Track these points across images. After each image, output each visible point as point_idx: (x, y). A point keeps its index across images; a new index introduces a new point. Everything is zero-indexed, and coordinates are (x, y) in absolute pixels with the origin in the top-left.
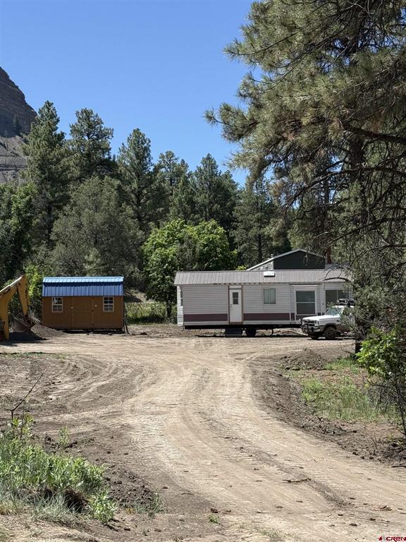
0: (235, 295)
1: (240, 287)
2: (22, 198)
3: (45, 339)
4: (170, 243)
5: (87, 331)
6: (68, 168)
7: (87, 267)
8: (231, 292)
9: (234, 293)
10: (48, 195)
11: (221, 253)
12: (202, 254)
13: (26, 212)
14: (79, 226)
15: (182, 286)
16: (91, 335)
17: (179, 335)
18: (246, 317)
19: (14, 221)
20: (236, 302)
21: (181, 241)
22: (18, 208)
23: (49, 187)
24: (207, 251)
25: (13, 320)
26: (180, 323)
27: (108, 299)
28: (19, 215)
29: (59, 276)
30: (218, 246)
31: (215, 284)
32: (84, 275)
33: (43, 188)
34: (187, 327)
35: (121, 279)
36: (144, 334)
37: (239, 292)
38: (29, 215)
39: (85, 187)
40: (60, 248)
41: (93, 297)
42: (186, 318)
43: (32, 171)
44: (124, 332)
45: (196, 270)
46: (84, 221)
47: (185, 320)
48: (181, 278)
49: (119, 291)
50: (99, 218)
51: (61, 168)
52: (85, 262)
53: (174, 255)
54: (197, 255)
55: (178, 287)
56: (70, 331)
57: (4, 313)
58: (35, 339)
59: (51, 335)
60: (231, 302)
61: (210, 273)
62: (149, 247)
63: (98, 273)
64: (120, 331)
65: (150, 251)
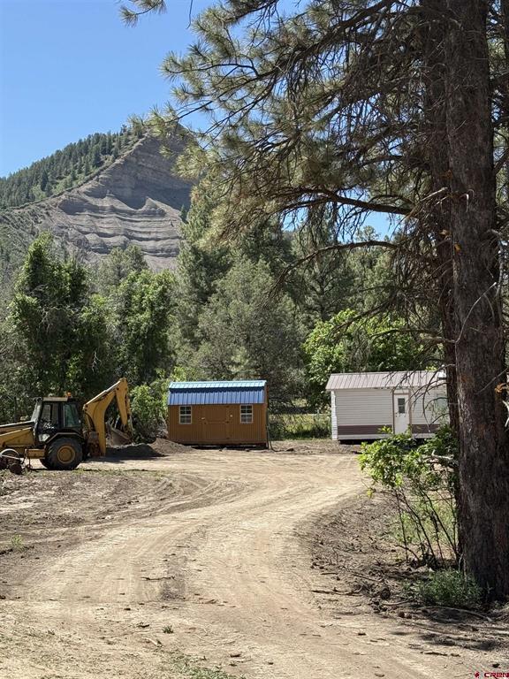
0: (401, 402)
1: (407, 391)
2: (155, 288)
3: (164, 456)
4: (337, 341)
5: (220, 446)
6: (227, 251)
7: (234, 370)
8: (396, 398)
9: (399, 400)
10: (203, 284)
11: (402, 351)
12: (375, 351)
13: (159, 305)
14: (229, 321)
15: (335, 391)
16: (224, 451)
17: (332, 452)
18: (414, 428)
19: (147, 315)
20: (402, 410)
21: (350, 336)
22: (149, 300)
23: (203, 274)
24: (383, 349)
25: (110, 431)
26: (335, 436)
27: (247, 408)
28: (152, 308)
29: (191, 380)
30: (398, 342)
31: (376, 388)
32: (231, 377)
33: (197, 276)
34: (343, 442)
35: (262, 383)
36: (292, 450)
37: (406, 398)
38: (162, 308)
39: (235, 273)
40: (205, 348)
41: (227, 406)
42: (341, 430)
43: (184, 255)
44: (267, 448)
45: (366, 371)
46: (232, 313)
47: (339, 433)
48: (336, 382)
49: (260, 397)
50: (249, 310)
51: (219, 250)
52: (233, 363)
53: (340, 354)
54: (369, 353)
55: (332, 393)
56: (201, 446)
57: (100, 423)
58: (152, 455)
59: (174, 451)
60: (397, 410)
61: (371, 375)
62: (311, 345)
63: (248, 377)
64: (262, 446)
65: (314, 350)
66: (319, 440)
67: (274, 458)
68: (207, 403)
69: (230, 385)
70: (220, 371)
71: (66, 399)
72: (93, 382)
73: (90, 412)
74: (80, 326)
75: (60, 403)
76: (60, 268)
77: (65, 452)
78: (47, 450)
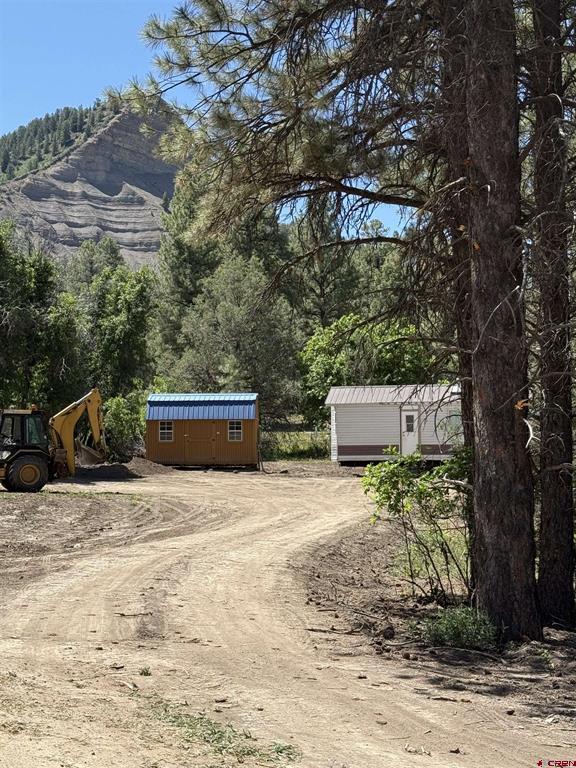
0: (410, 419)
1: (416, 407)
2: (133, 286)
3: (141, 477)
4: (338, 350)
5: (205, 467)
6: (215, 246)
7: (221, 381)
8: (404, 414)
9: (407, 417)
10: (187, 282)
11: (411, 362)
12: (381, 362)
13: (137, 306)
14: (216, 325)
15: (336, 406)
16: (209, 472)
17: (332, 474)
18: (423, 449)
19: (123, 317)
20: (410, 429)
21: (353, 345)
22: (126, 300)
23: (188, 271)
24: (389, 359)
26: (334, 457)
27: (236, 425)
28: (129, 310)
29: (173, 391)
30: (407, 352)
31: (380, 403)
32: (219, 389)
33: (180, 274)
34: (343, 464)
35: (253, 397)
36: (286, 472)
37: (416, 415)
38: (140, 309)
39: (224, 271)
40: (189, 355)
41: (214, 421)
42: (342, 450)
44: (258, 470)
45: (371, 384)
46: (220, 317)
47: (340, 454)
48: (337, 396)
49: (250, 412)
50: (240, 313)
51: (206, 245)
52: (220, 373)
53: (342, 364)
54: (375, 364)
55: (333, 408)
56: (183, 467)
57: (68, 439)
58: (126, 476)
59: (152, 472)
60: (404, 428)
61: (377, 389)
62: (309, 354)
63: (237, 389)
64: (252, 468)
65: (311, 359)
66: (316, 461)
67: (265, 481)
68: (191, 418)
69: (217, 399)
70: (206, 382)
71: (29, 412)
72: (60, 393)
73: (57, 427)
74: (46, 328)
75: (23, 416)
76: (23, 262)
77: (28, 471)
78: (7, 469)
